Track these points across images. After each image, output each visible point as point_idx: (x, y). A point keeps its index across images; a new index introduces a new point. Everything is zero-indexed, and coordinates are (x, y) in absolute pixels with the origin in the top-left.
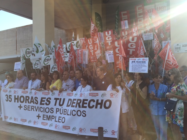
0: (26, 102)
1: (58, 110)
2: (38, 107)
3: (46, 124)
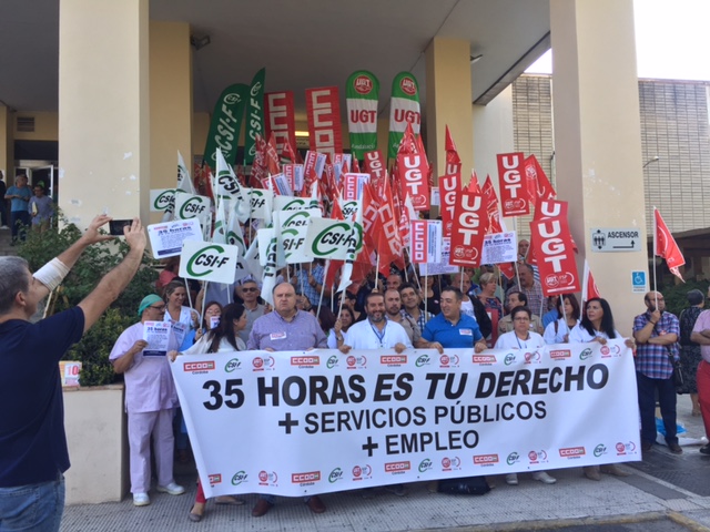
0: (313, 402)
1: (441, 412)
2: (365, 413)
3: (404, 466)
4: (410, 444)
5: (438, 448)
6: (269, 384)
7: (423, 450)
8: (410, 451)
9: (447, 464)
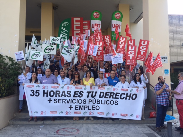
0: (56, 96)
1: (90, 101)
2: (70, 100)
3: (79, 113)
4: (81, 108)
5: (89, 109)
6: (46, 92)
7: (85, 109)
8: (81, 109)
9: (90, 113)
